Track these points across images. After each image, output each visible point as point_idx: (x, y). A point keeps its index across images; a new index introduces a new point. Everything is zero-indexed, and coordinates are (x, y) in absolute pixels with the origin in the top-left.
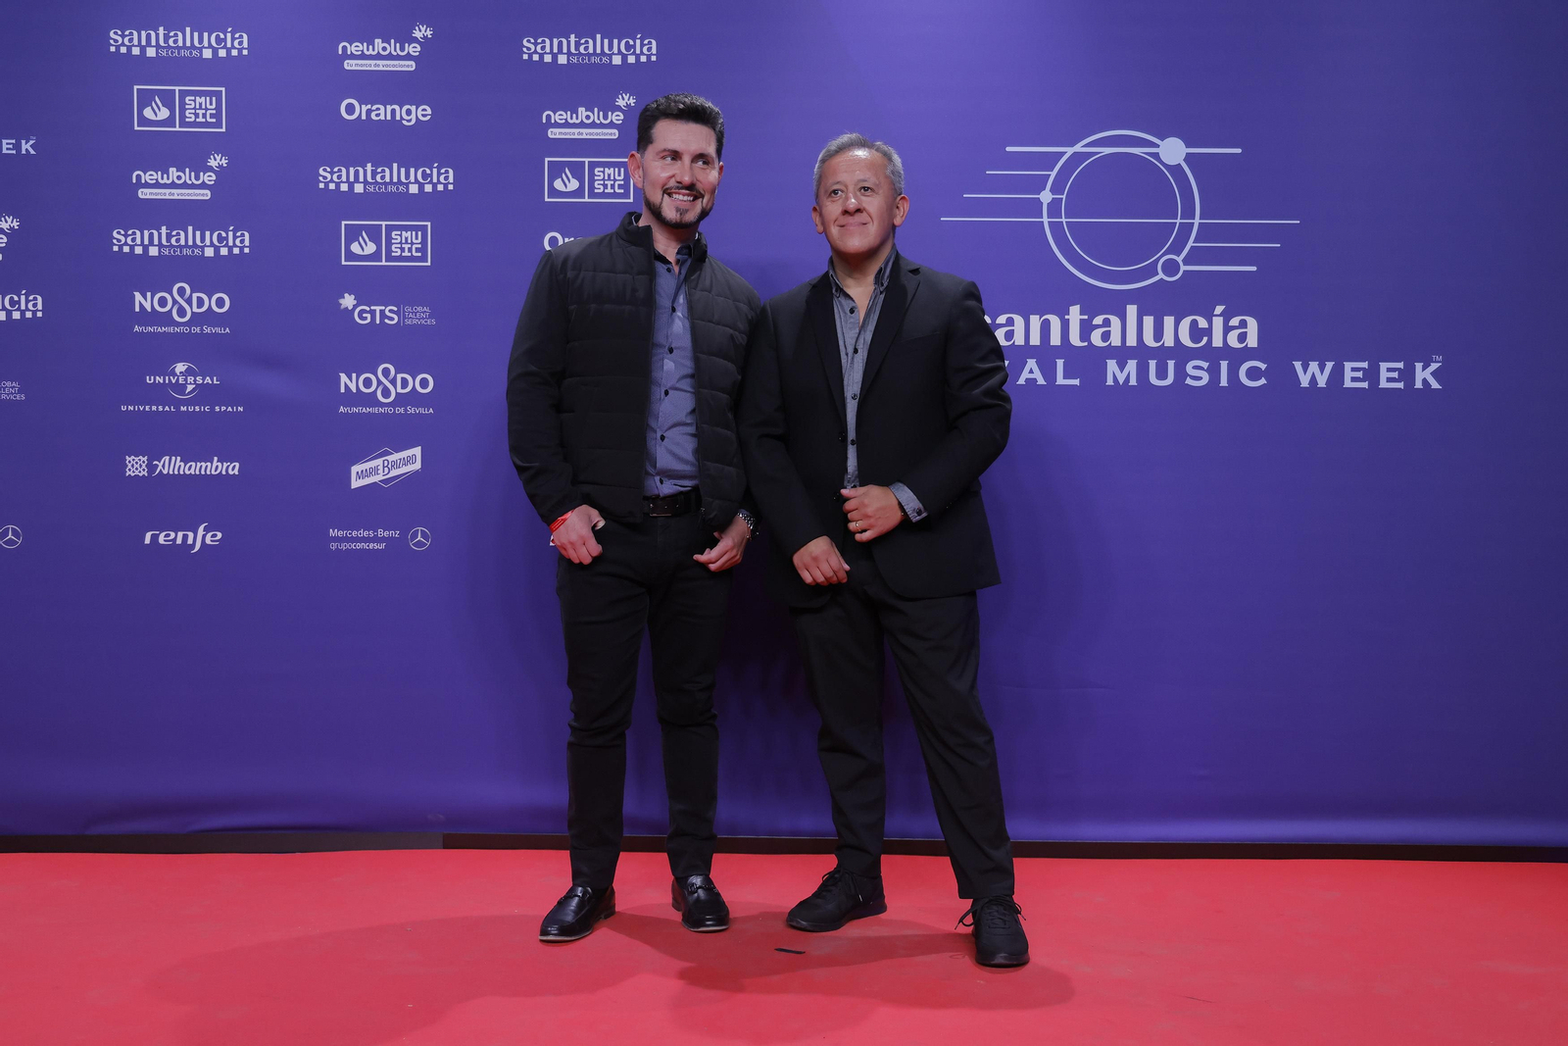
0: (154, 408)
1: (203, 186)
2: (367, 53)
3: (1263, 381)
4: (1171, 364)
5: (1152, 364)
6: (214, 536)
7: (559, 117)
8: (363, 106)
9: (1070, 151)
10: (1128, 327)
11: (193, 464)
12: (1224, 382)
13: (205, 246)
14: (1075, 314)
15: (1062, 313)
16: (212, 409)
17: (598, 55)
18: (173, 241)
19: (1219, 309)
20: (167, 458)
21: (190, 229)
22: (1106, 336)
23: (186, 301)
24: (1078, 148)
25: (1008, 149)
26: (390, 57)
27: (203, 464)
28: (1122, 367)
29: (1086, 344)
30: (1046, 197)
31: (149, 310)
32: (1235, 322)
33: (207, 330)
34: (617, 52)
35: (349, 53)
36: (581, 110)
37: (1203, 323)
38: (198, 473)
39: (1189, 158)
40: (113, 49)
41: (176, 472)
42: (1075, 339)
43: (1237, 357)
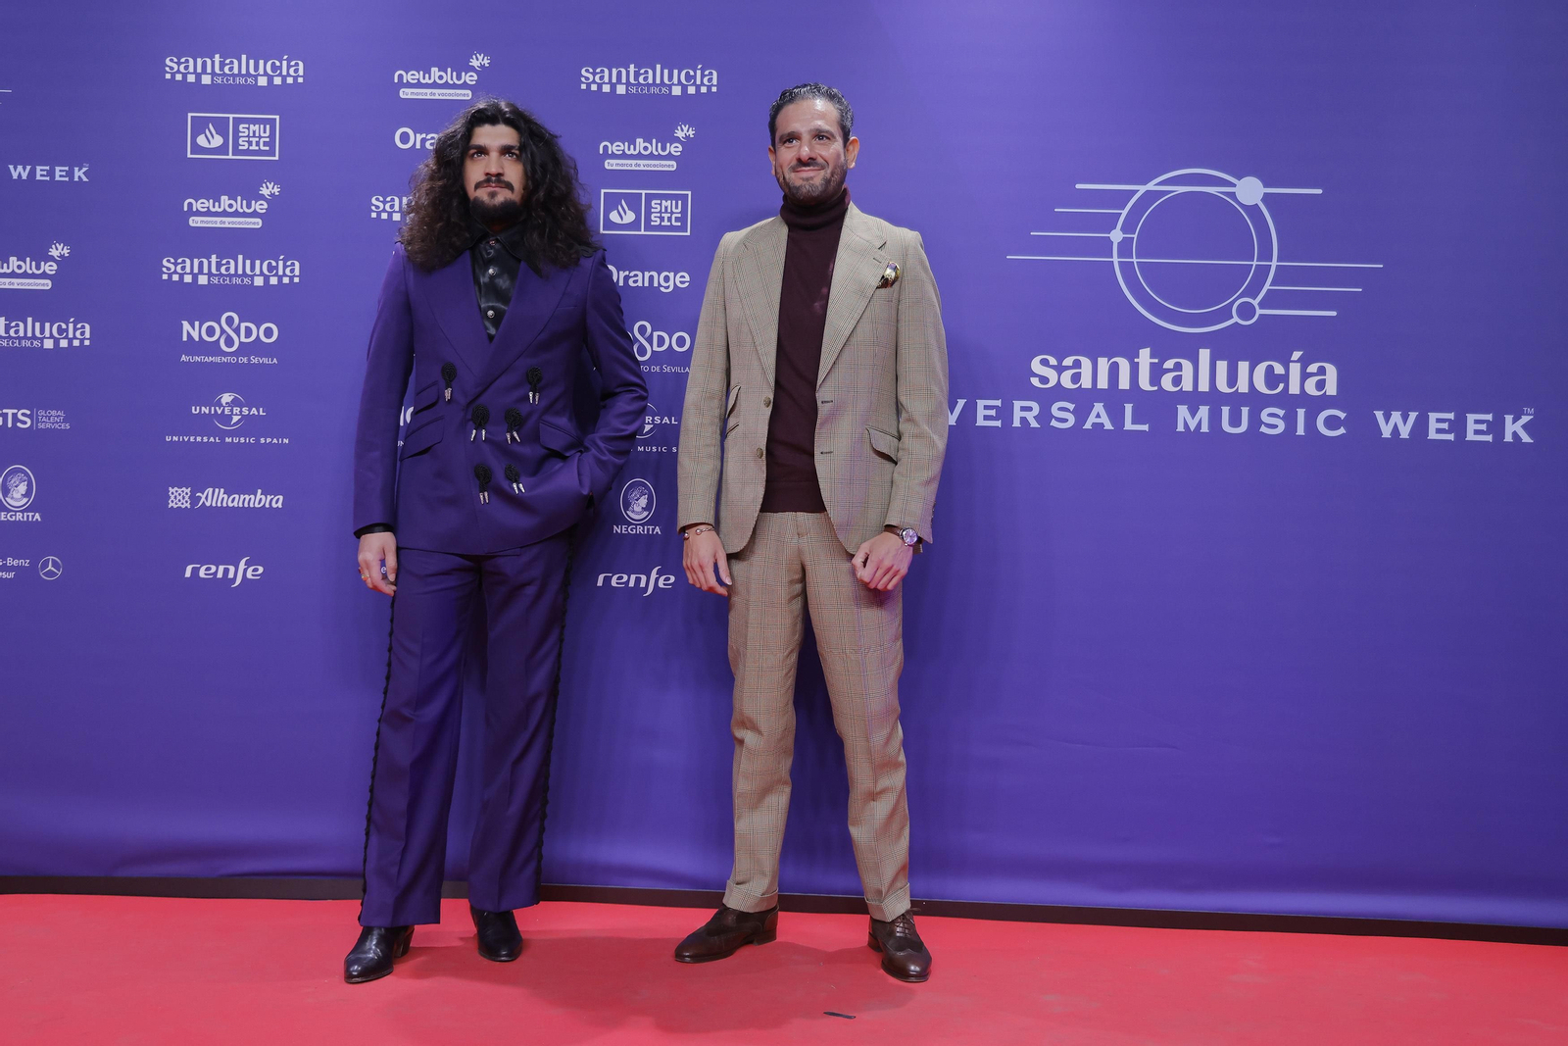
0: (199, 439)
1: (255, 214)
2: (422, 81)
3: (1342, 431)
4: (1245, 411)
5: (1226, 410)
6: (255, 570)
7: (616, 147)
8: (418, 135)
9: (1142, 189)
10: (1200, 372)
11: (237, 496)
12: (1300, 431)
13: (255, 275)
14: (1145, 357)
15: (1132, 357)
16: (257, 440)
17: (657, 85)
18: (223, 270)
19: (1296, 355)
20: (211, 490)
21: (240, 257)
22: (1177, 381)
23: (234, 331)
24: (1151, 186)
25: (1078, 186)
26: (446, 86)
27: (246, 496)
28: (1193, 415)
29: (1156, 388)
30: (1116, 236)
31: (197, 339)
32: (1313, 368)
33: (255, 360)
34: (676, 83)
35: (405, 81)
36: (639, 141)
37: (1279, 369)
38: (241, 505)
39: (1266, 198)
40: (168, 76)
41: (219, 505)
42: (1145, 384)
43: (1313, 405)
